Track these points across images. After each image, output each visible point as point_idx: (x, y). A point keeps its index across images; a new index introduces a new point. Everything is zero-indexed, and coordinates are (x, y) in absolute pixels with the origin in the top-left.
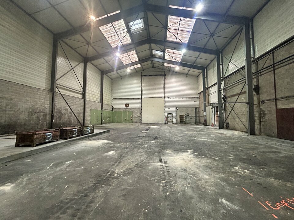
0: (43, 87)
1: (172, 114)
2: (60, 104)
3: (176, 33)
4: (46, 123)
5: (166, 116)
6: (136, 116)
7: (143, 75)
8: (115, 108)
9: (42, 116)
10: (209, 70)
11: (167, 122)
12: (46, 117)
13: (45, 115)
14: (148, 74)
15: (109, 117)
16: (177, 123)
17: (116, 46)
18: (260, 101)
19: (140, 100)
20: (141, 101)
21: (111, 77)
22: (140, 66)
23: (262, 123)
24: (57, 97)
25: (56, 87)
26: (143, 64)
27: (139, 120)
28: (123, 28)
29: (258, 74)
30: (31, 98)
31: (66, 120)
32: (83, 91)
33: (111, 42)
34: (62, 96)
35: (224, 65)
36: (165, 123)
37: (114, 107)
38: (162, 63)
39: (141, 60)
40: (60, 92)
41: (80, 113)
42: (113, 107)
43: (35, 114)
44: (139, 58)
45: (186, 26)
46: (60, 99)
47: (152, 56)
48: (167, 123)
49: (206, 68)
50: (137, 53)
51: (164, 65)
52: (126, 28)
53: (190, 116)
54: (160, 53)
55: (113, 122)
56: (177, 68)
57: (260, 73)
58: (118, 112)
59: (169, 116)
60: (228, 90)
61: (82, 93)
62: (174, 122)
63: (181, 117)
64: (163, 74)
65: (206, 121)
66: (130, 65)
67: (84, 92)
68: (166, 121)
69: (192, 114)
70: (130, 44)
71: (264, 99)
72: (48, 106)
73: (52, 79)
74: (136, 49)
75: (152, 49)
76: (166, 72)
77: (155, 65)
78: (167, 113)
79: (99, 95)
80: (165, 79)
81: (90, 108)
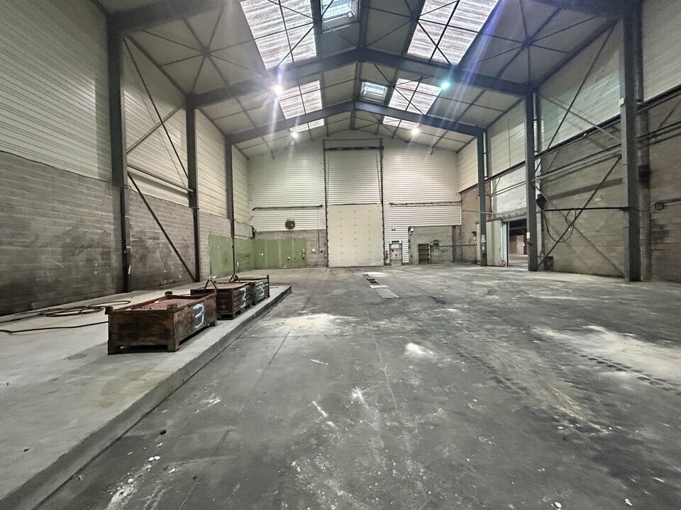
0: (92, 172)
1: (400, 242)
2: (139, 221)
3: (436, 34)
4: (112, 277)
5: (387, 248)
6: (313, 250)
7: (327, 147)
8: (261, 233)
9: (99, 257)
10: (493, 136)
11: (388, 262)
12: (109, 259)
13: (106, 255)
14: (340, 146)
15: (248, 256)
16: (412, 264)
17: (275, 64)
18: (652, 204)
19: (323, 211)
20: (326, 213)
21: (247, 152)
22: (323, 124)
23: (655, 254)
24: (130, 202)
25: (129, 174)
26: (331, 119)
27: (321, 260)
28: (303, 10)
29: (649, 139)
30: (64, 203)
31: (157, 265)
32: (189, 187)
33: (264, 52)
34: (145, 200)
35: (542, 122)
36: (385, 264)
37: (258, 230)
38: (379, 117)
39: (330, 108)
40: (137, 188)
41: (187, 247)
42: (253, 229)
43: (79, 253)
44: (324, 103)
45: (469, 14)
46: (140, 207)
47: (357, 97)
48: (389, 264)
49: (486, 131)
50: (323, 89)
51: (382, 123)
52: (310, 12)
53: (441, 245)
54: (378, 91)
55: (256, 268)
56: (415, 131)
57: (656, 136)
58: (268, 241)
59: (393, 247)
60: (551, 181)
61: (186, 192)
62: (406, 260)
63: (422, 248)
64: (378, 145)
65: (484, 255)
66: (297, 121)
67: (192, 191)
68: (387, 258)
69: (446, 241)
70: (311, 62)
71: (662, 198)
72: (111, 228)
73: (113, 150)
74: (323, 77)
75: (363, 78)
76: (384, 141)
77: (359, 123)
78: (389, 240)
79: (224, 198)
80: (382, 157)
81: (209, 233)
